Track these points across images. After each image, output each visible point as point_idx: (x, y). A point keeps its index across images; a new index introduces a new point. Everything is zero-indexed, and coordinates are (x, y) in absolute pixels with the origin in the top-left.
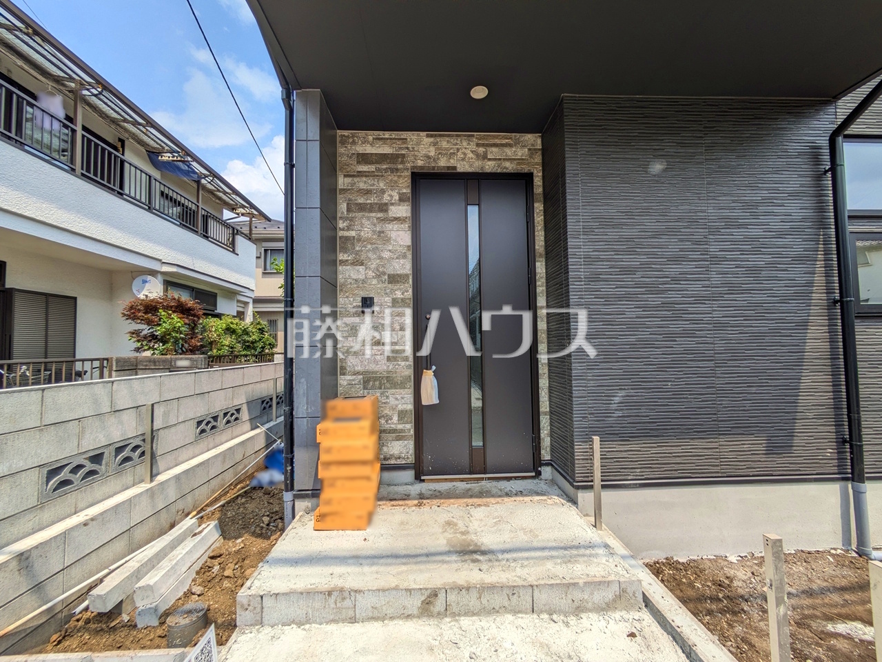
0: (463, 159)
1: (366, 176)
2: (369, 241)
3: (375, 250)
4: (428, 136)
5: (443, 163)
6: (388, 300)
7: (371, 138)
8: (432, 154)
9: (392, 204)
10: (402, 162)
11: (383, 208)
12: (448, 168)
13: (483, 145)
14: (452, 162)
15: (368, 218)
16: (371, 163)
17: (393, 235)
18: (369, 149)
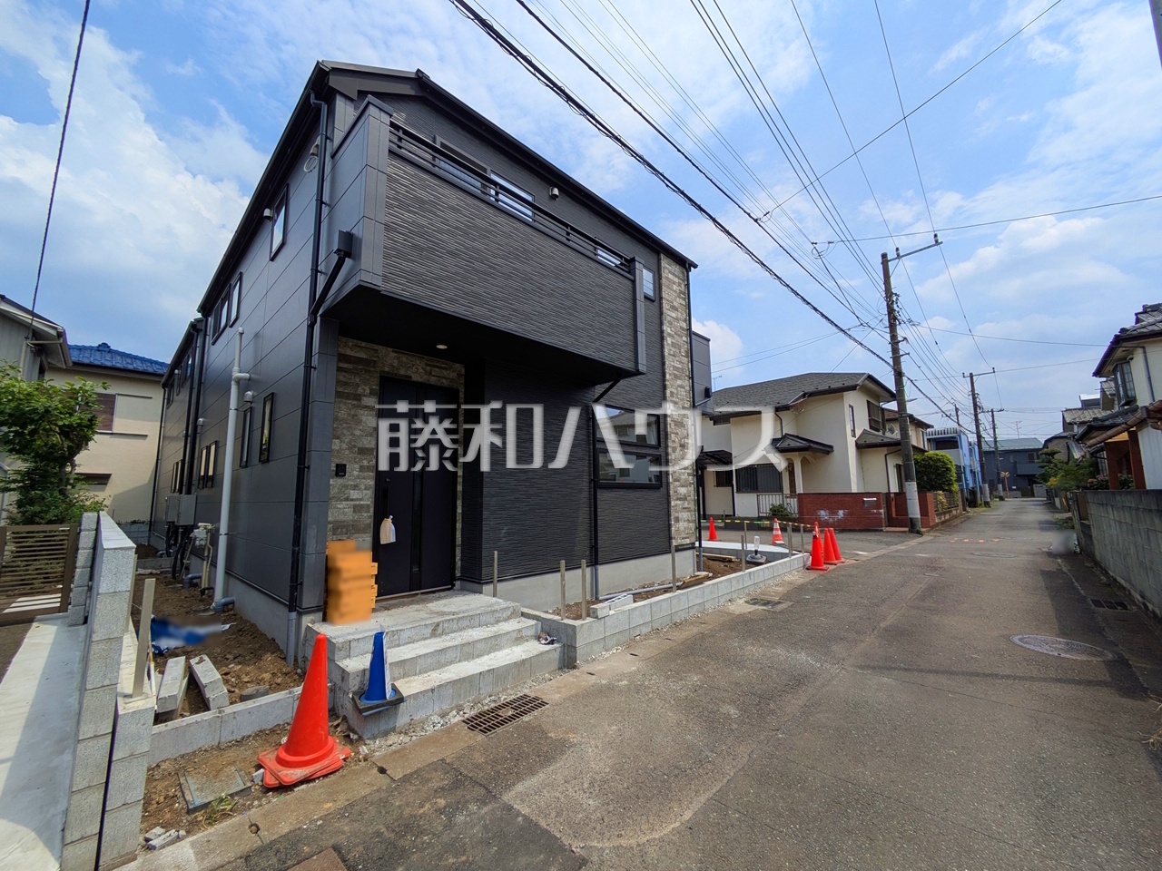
0: (416, 372)
1: (346, 372)
2: (345, 421)
3: (348, 428)
4: (393, 352)
5: (402, 372)
6: (357, 466)
7: (351, 344)
8: (395, 365)
9: (365, 396)
10: (374, 367)
11: (358, 397)
12: (406, 376)
13: (429, 365)
14: (409, 373)
15: (345, 404)
16: (350, 363)
17: (364, 418)
18: (349, 352)
